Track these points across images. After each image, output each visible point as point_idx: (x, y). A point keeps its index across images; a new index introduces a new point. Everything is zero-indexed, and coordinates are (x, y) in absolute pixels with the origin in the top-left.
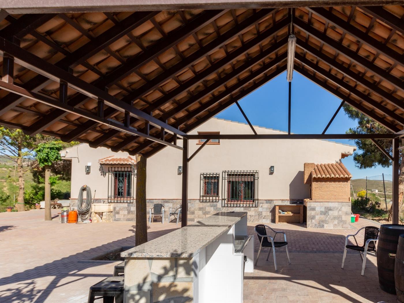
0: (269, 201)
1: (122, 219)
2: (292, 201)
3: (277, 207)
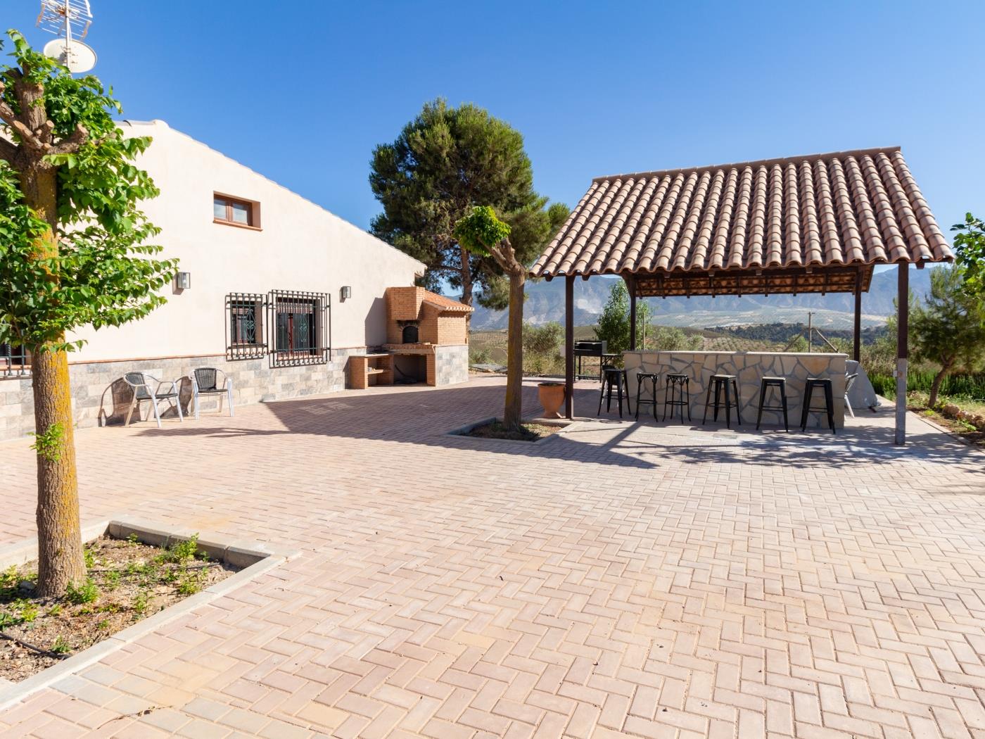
0: (342, 351)
2: (371, 349)
3: (366, 360)
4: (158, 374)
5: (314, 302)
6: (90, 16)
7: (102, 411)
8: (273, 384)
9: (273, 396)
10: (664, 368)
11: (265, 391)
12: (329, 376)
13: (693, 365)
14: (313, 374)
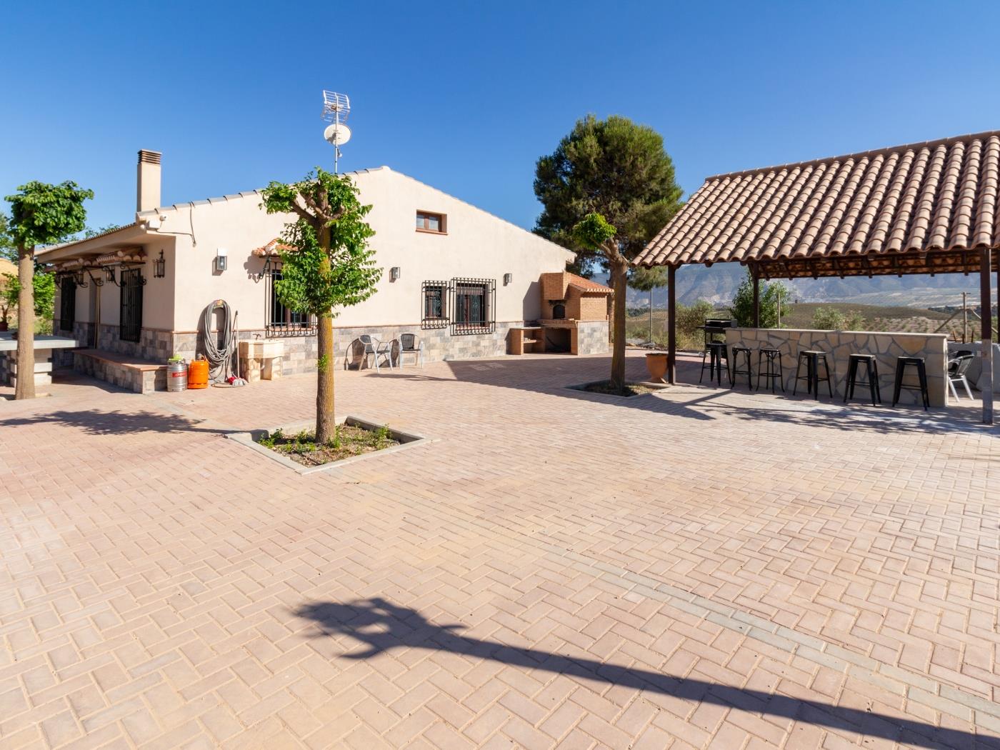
0: (504, 324)
1: (295, 370)
2: (528, 323)
3: (522, 332)
4: (379, 337)
5: (484, 286)
6: (349, 107)
7: (346, 360)
8: (453, 347)
9: (453, 356)
10: (762, 343)
11: (447, 352)
12: (494, 344)
13: (789, 342)
14: (481, 341)
